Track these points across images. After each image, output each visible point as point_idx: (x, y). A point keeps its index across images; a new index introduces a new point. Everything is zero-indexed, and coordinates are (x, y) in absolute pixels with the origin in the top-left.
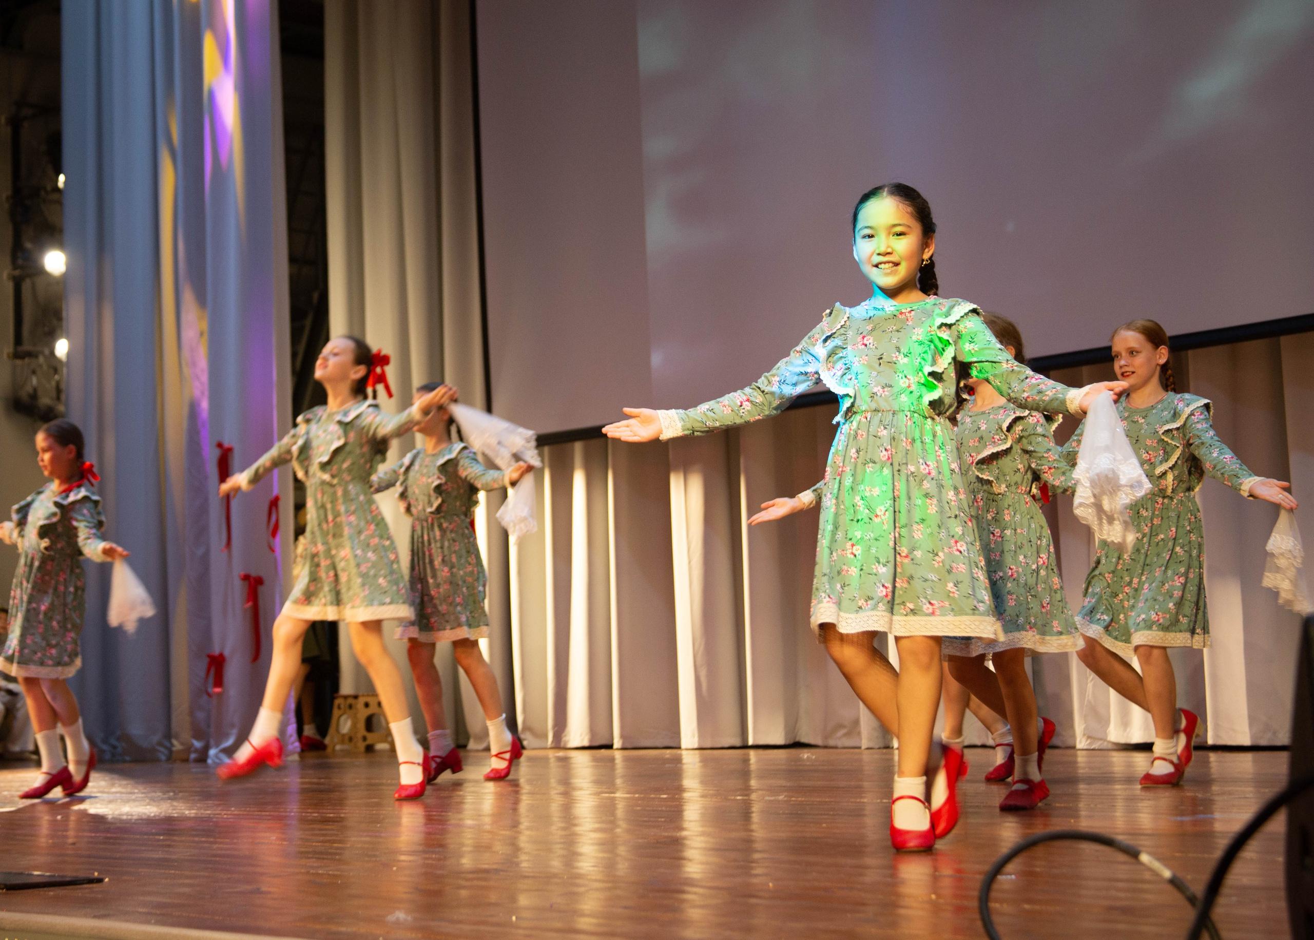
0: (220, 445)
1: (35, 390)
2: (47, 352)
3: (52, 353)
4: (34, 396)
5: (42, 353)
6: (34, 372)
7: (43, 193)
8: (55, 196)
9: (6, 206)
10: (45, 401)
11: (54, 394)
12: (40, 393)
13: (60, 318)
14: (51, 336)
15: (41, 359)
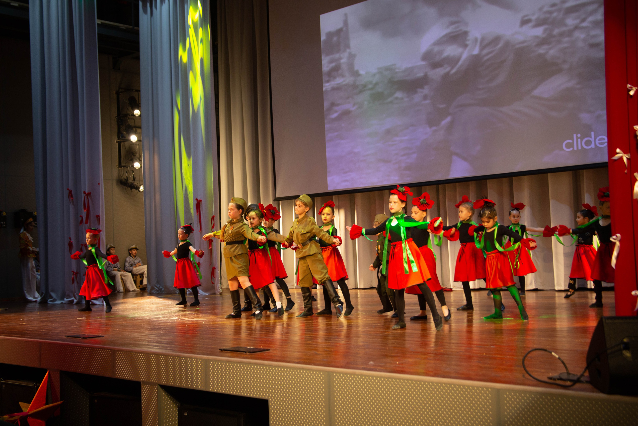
0: (197, 199)
1: (127, 178)
2: (130, 166)
3: (133, 166)
4: (127, 180)
5: (129, 166)
6: (127, 172)
7: (128, 116)
8: (132, 117)
9: (116, 119)
10: (130, 181)
11: (132, 179)
12: (129, 179)
13: (134, 156)
14: (132, 161)
15: (129, 168)
